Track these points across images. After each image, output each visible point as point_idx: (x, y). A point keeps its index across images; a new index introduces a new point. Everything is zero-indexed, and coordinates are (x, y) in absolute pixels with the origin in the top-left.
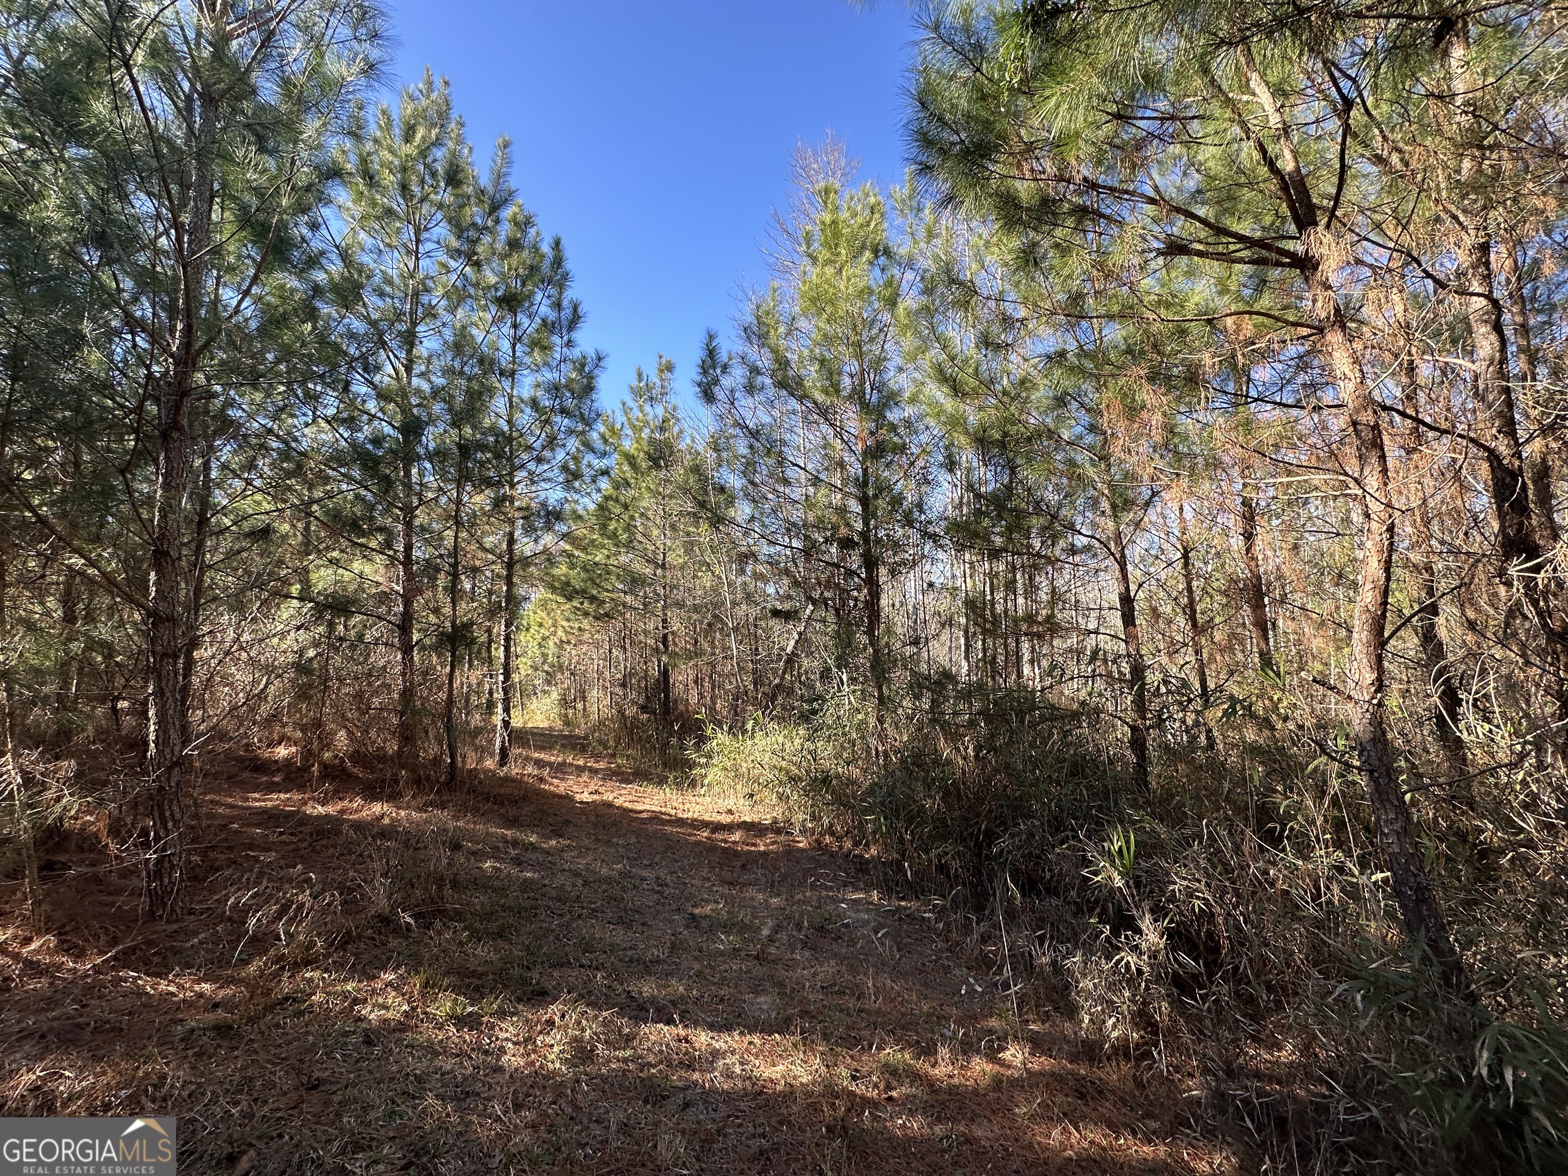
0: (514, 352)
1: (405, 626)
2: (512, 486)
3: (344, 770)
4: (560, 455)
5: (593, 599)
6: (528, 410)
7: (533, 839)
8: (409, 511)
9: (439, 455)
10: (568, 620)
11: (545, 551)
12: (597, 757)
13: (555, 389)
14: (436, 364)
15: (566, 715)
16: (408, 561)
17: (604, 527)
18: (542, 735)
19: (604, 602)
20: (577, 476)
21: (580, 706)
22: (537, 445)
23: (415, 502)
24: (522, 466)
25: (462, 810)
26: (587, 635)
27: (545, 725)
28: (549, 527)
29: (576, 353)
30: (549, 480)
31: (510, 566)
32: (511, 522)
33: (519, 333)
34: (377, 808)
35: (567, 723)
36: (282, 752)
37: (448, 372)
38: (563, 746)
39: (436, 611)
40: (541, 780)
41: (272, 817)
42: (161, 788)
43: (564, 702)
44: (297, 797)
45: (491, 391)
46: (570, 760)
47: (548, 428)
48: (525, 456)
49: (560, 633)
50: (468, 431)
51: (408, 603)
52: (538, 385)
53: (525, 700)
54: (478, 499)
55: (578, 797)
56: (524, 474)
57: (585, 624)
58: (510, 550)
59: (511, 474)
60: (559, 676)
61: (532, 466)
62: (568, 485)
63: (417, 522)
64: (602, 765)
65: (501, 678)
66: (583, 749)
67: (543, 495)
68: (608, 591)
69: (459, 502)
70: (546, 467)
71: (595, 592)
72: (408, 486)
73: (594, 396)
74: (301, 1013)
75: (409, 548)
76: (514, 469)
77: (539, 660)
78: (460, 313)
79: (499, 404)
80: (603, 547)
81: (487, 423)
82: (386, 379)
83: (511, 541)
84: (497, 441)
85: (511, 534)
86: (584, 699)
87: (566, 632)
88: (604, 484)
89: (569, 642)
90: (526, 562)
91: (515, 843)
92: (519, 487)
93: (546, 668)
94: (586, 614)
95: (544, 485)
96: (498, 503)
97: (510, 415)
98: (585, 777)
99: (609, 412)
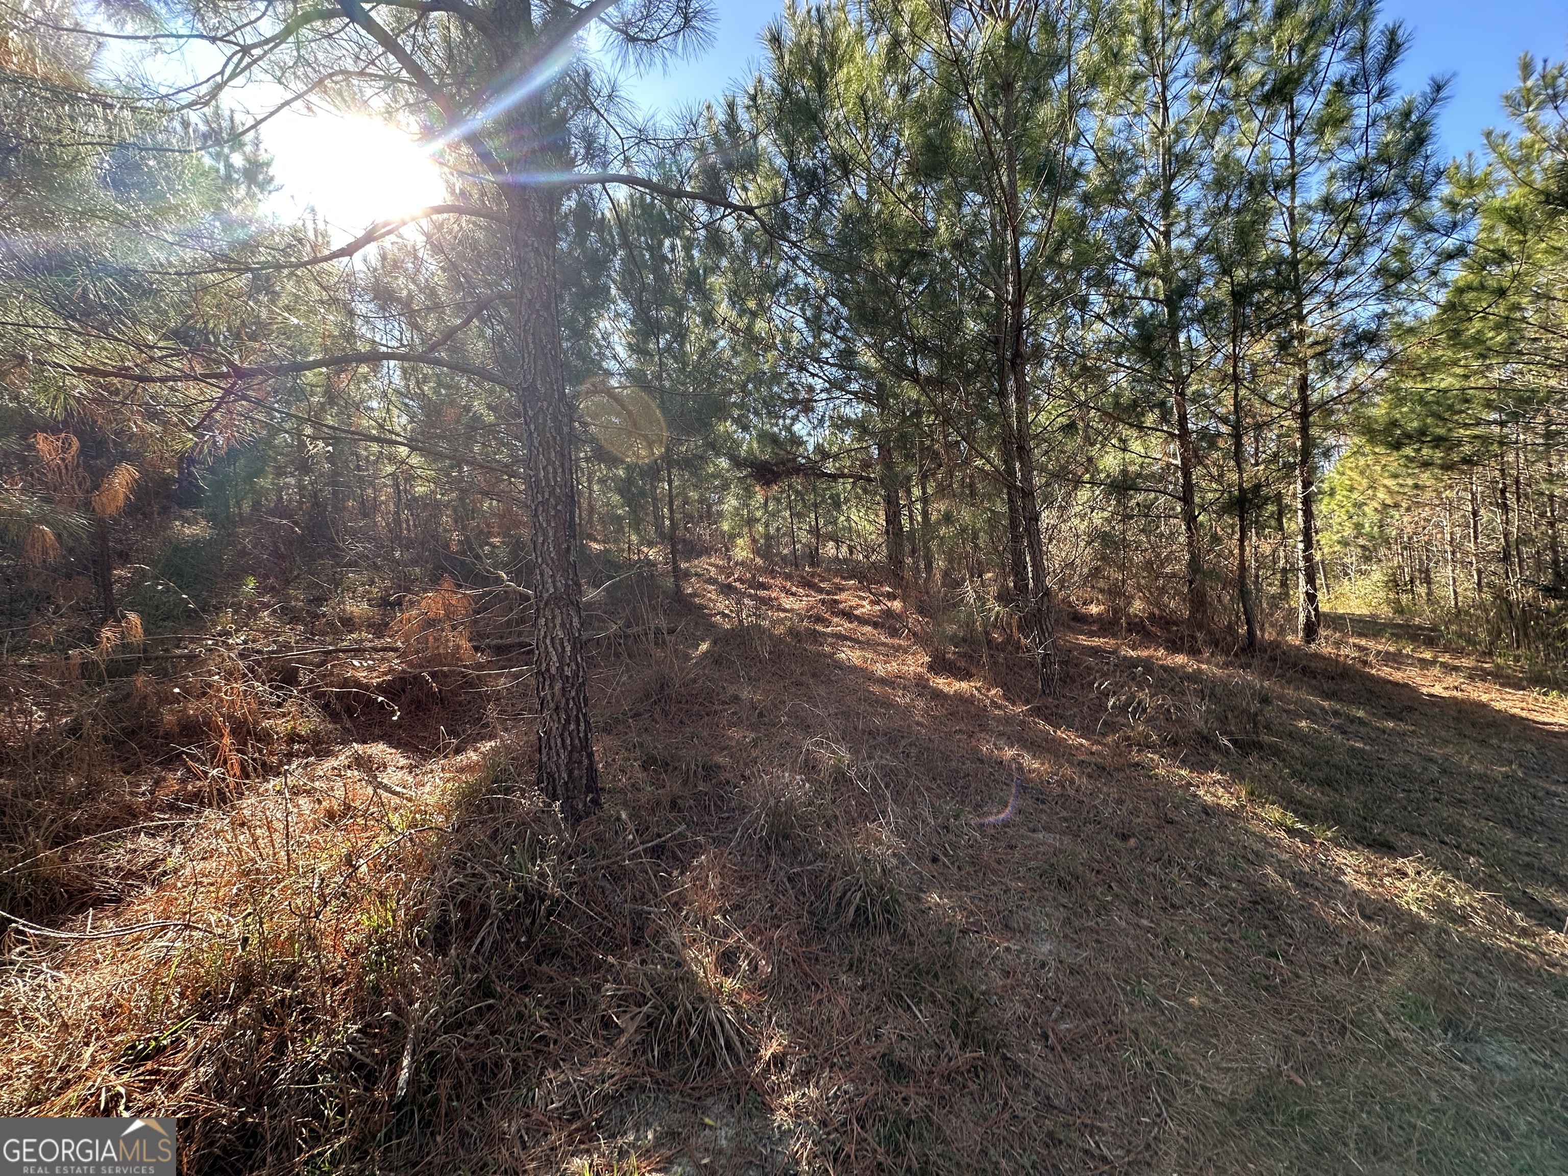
0: (1292, 149)
1: (1186, 498)
2: (1301, 319)
3: (1144, 627)
4: (1373, 256)
5: (1438, 442)
6: (1319, 217)
7: (1361, 714)
8: (1181, 381)
9: (1210, 313)
10: (1395, 476)
11: (1355, 388)
12: (1459, 652)
13: (1360, 170)
14: (1197, 215)
15: (1398, 601)
16: (1184, 433)
17: (1456, 334)
18: (1360, 621)
19: (1459, 444)
20: (1402, 275)
21: (1422, 590)
22: (1336, 255)
23: (1185, 370)
24: (1315, 290)
25: (1266, 673)
26: (1428, 495)
27: (1365, 611)
28: (1357, 358)
29: (1395, 102)
30: (1356, 295)
31: (1304, 416)
32: (1302, 363)
33: (1298, 122)
34: (1180, 659)
35: (1399, 610)
36: (1094, 609)
37: (1214, 216)
38: (1392, 634)
39: (1219, 479)
40: (1365, 663)
41: (1095, 651)
42: (1039, 610)
43: (1394, 583)
44: (1112, 642)
45: (1264, 215)
46: (1408, 650)
47: (1351, 228)
48: (1316, 277)
49: (1381, 495)
50: (1240, 273)
51: (1187, 475)
52: (1333, 176)
53: (1331, 582)
54: (1258, 348)
55: (1425, 690)
56: (1318, 299)
57: (1425, 478)
58: (1304, 398)
59: (1299, 305)
60: (1383, 551)
61: (1328, 286)
62: (1387, 293)
63: (1189, 391)
64: (1466, 662)
65: (1301, 546)
66: (1430, 642)
67: (1347, 318)
68: (1466, 426)
69: (1235, 358)
70: (1350, 280)
71: (1441, 431)
72: (1177, 357)
73: (1429, 149)
74: (1150, 777)
75: (1183, 419)
76: (1301, 298)
77: (1348, 532)
78: (1219, 142)
79: (1278, 227)
80: (1455, 363)
81: (1263, 255)
82: (1146, 256)
83: (1304, 385)
84: (1278, 273)
85: (1304, 378)
86: (1428, 581)
87: (1390, 491)
88: (1455, 272)
89: (1397, 506)
90: (1325, 407)
91: (1336, 713)
92: (1310, 319)
93: (1361, 541)
94: (1426, 465)
95: (1347, 305)
96: (1283, 346)
97: (1293, 233)
98: (1436, 671)
99: (1462, 159)
